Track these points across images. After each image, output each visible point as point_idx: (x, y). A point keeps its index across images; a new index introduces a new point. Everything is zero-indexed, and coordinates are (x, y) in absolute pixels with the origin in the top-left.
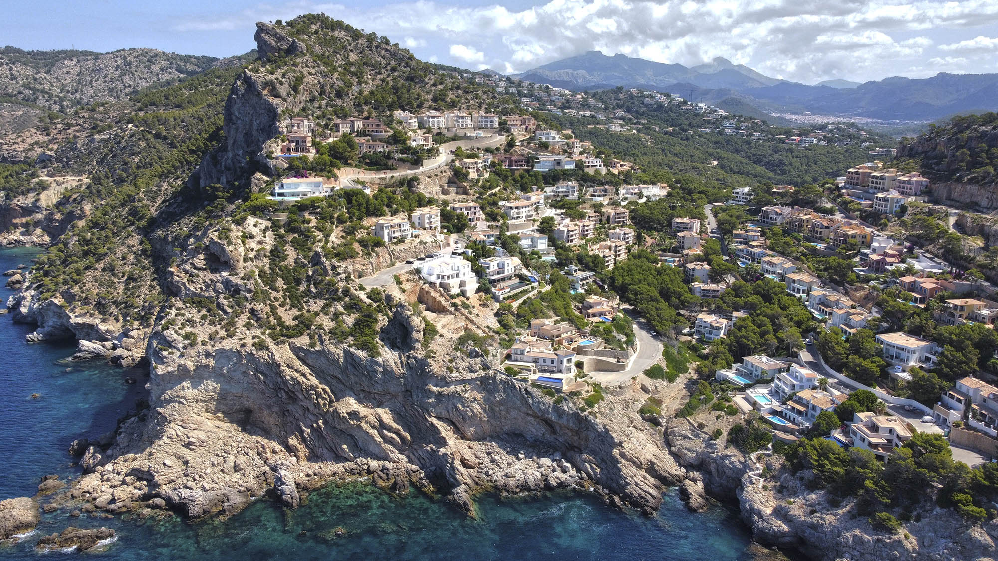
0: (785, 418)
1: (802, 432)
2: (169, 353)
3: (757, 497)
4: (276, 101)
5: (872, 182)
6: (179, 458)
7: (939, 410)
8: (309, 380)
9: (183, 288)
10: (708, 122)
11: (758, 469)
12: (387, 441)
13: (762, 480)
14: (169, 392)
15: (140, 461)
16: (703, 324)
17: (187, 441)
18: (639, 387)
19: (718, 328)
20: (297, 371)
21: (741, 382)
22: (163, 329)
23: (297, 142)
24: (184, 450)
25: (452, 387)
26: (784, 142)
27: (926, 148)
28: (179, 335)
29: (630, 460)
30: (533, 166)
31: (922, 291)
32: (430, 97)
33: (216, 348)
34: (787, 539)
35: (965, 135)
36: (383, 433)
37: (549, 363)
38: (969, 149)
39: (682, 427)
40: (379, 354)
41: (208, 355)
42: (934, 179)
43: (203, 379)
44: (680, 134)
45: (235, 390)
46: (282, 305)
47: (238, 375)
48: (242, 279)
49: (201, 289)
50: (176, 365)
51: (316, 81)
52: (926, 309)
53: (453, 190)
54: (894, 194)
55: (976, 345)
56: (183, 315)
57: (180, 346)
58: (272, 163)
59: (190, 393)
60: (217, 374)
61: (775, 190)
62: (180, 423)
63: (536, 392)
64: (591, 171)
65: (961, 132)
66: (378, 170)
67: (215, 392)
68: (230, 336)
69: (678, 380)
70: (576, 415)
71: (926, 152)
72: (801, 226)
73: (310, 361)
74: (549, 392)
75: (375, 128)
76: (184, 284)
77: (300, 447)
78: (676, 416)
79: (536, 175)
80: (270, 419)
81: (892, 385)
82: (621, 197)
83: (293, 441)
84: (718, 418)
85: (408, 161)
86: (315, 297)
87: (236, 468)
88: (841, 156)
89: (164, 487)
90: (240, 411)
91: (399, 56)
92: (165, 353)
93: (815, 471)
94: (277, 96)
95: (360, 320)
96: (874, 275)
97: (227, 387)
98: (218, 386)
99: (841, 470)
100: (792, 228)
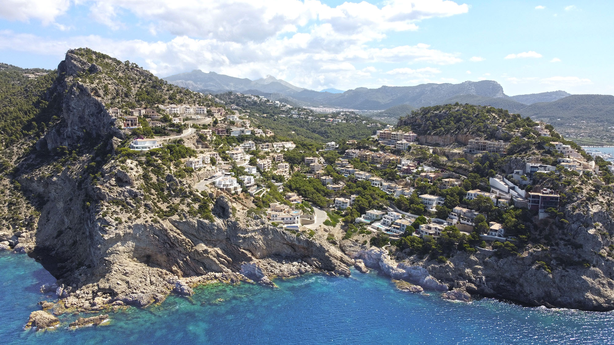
0: (392, 231)
1: (401, 236)
2: (109, 228)
3: (390, 263)
4: (100, 99)
5: (392, 137)
6: (123, 281)
7: (449, 220)
8: (181, 236)
9: (107, 196)
10: (283, 111)
11: (386, 252)
12: (222, 263)
13: (389, 256)
14: (111, 249)
15: (103, 284)
16: (339, 202)
17: (125, 272)
18: (323, 229)
19: (347, 203)
20: (175, 232)
21: (369, 222)
22: (103, 216)
23: (132, 121)
24: (124, 276)
25: (250, 234)
26: (325, 122)
27: (412, 121)
28: (112, 219)
29: (333, 257)
30: (230, 133)
31: (430, 178)
32: (167, 97)
33: (133, 224)
34: (405, 275)
35: (429, 115)
36: (219, 259)
37: (289, 219)
38: (431, 121)
39: (348, 243)
40: (214, 221)
41: (130, 227)
42: (419, 134)
43: (127, 241)
44: (271, 118)
45: (143, 245)
46: (159, 202)
47: (144, 237)
48: (138, 189)
49: (116, 195)
50: (114, 234)
51: (113, 88)
52: (434, 185)
53: (200, 146)
54: (404, 141)
55: (458, 194)
56: (111, 209)
57: (114, 224)
58: (122, 132)
59: (121, 248)
60: (133, 238)
61: (347, 143)
62: (119, 264)
63: (287, 232)
64: (259, 135)
65: (426, 114)
66: (161, 136)
67: (133, 247)
68: (139, 217)
69: (337, 226)
70: (307, 241)
71: (412, 123)
72: (366, 158)
73: (180, 228)
74: (294, 232)
75: (151, 114)
76: (107, 194)
77: (179, 271)
78: (343, 239)
79: (233, 138)
80: (162, 258)
81: (430, 214)
82: (275, 148)
83: (174, 268)
84: (363, 236)
85: (175, 131)
86: (175, 197)
87: (152, 283)
88: (354, 128)
89: (120, 295)
90: (144, 256)
91: (145, 74)
92: (107, 228)
93: (411, 248)
94: (99, 96)
95: (202, 206)
96: (406, 175)
97: (138, 244)
98: (134, 244)
99: (420, 245)
100: (363, 159)
